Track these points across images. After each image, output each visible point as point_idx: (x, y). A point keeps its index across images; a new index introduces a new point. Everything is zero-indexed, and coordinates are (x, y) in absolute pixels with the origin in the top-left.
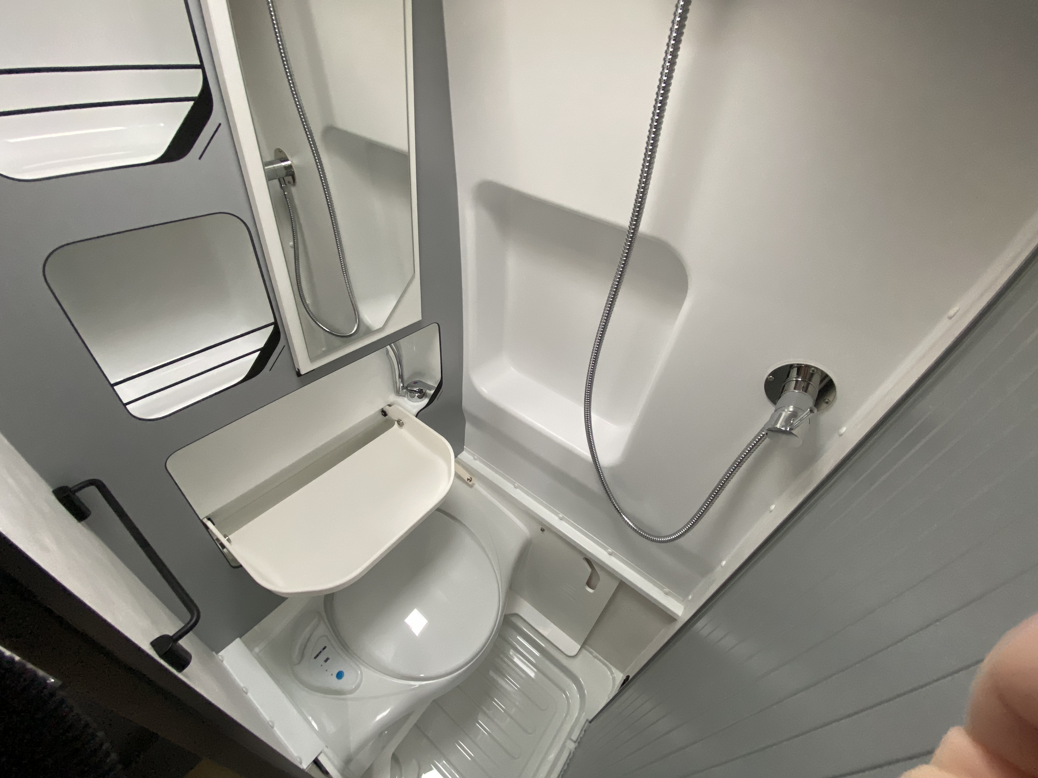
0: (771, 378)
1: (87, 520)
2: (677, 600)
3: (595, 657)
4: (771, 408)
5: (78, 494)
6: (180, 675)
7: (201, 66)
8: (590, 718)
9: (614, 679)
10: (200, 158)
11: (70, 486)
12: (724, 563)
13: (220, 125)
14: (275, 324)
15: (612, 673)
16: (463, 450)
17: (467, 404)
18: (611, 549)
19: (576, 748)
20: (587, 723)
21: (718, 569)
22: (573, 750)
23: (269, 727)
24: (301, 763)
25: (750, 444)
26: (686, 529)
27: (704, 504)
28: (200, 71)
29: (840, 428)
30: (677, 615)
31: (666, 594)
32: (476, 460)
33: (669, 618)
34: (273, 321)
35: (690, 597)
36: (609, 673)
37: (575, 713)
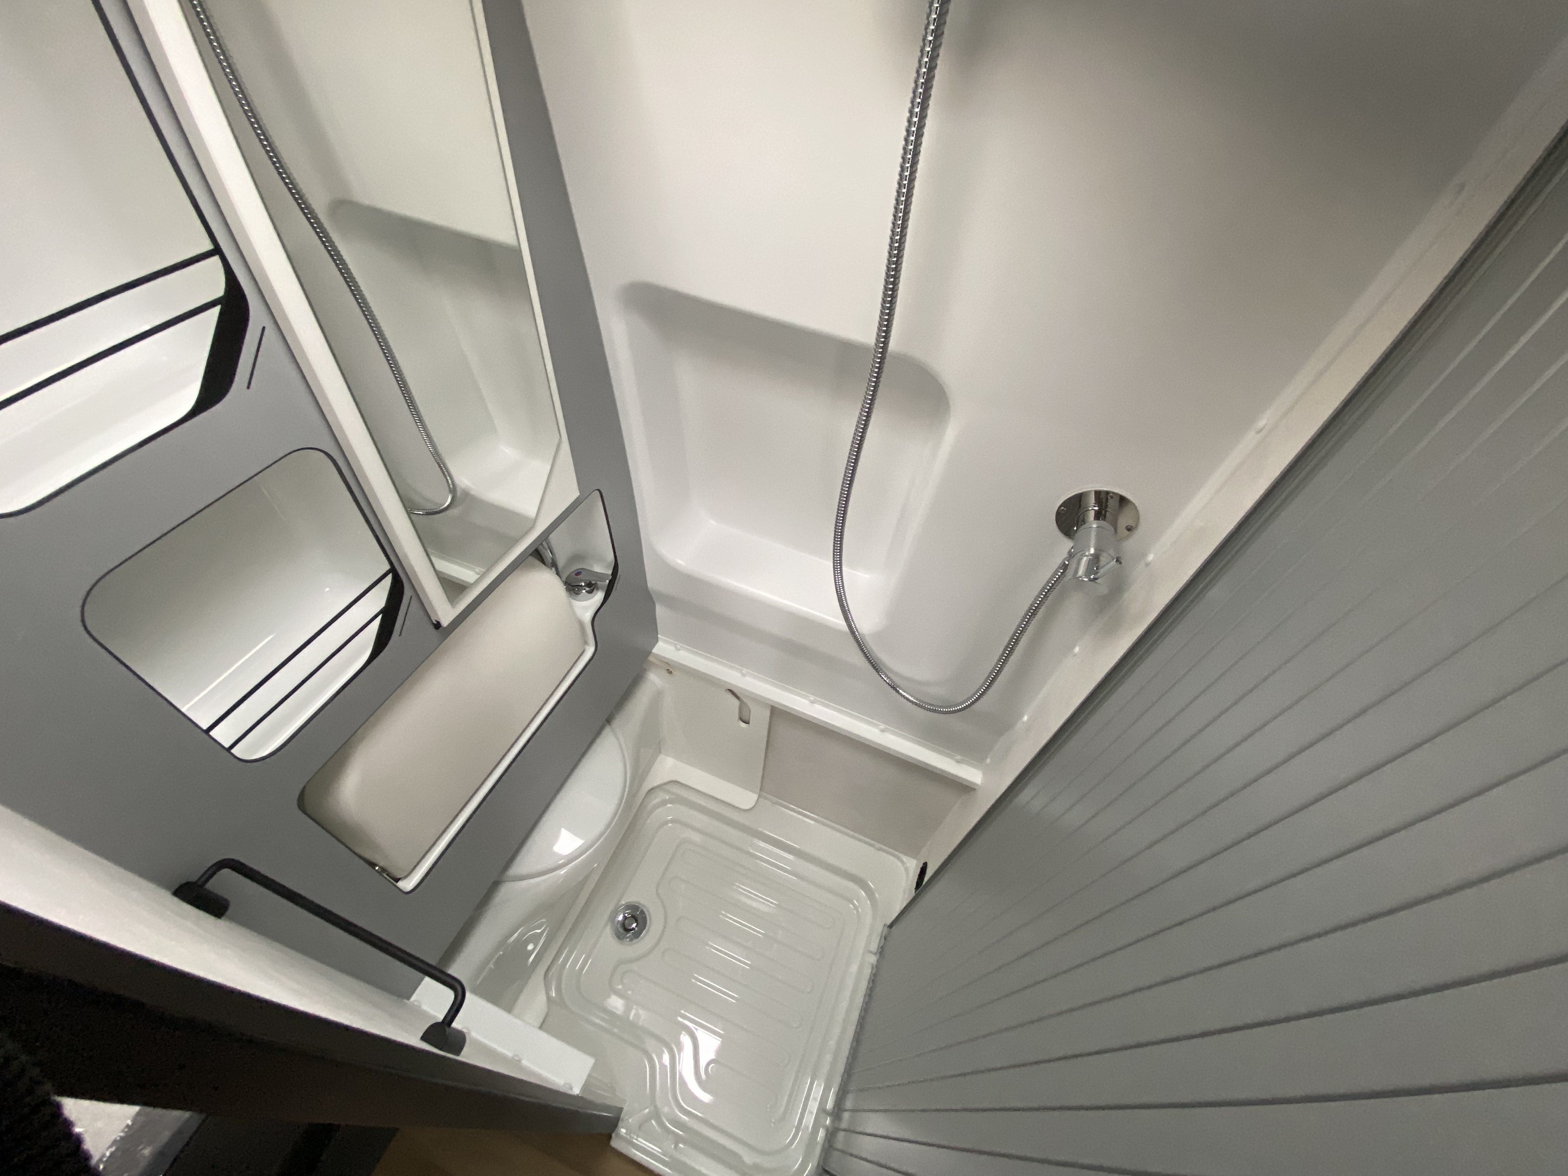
0: (1063, 510)
1: (228, 913)
2: (974, 766)
3: (879, 849)
4: (1066, 545)
5: (209, 886)
6: (459, 1058)
7: (217, 250)
8: (889, 922)
9: (907, 870)
10: (248, 387)
11: (194, 878)
12: (1025, 718)
13: (264, 328)
14: (393, 570)
15: (903, 862)
16: (657, 641)
17: (654, 581)
18: (884, 725)
19: (878, 961)
20: (886, 928)
21: (1019, 725)
22: (875, 963)
23: (516, 1062)
24: (571, 1089)
25: (1044, 588)
26: (979, 694)
27: (997, 663)
28: (216, 259)
29: (1144, 555)
30: (975, 784)
31: (958, 762)
32: (679, 650)
33: (964, 788)
34: (387, 567)
35: (988, 761)
36: (899, 864)
37: (868, 920)
